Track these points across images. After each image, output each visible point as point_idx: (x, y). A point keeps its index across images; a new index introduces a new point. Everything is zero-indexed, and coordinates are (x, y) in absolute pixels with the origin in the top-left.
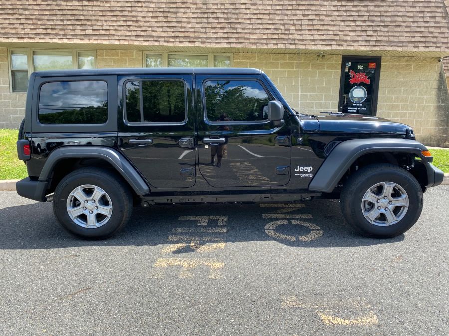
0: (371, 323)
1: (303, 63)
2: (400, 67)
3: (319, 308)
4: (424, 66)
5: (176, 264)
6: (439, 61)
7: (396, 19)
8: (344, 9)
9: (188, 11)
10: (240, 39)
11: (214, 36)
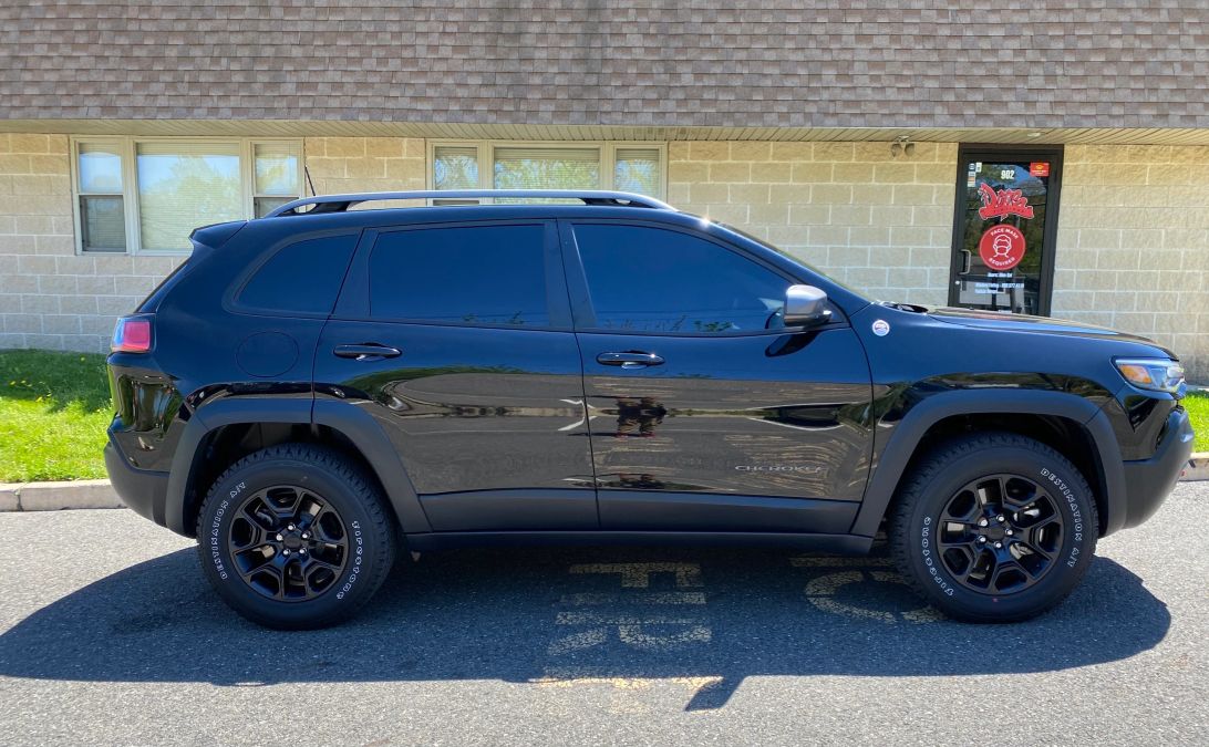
1: (854, 165)
2: (1115, 172)
4: (1180, 168)
7: (1105, 42)
8: (966, 19)
9: (551, 29)
10: (690, 103)
11: (621, 95)
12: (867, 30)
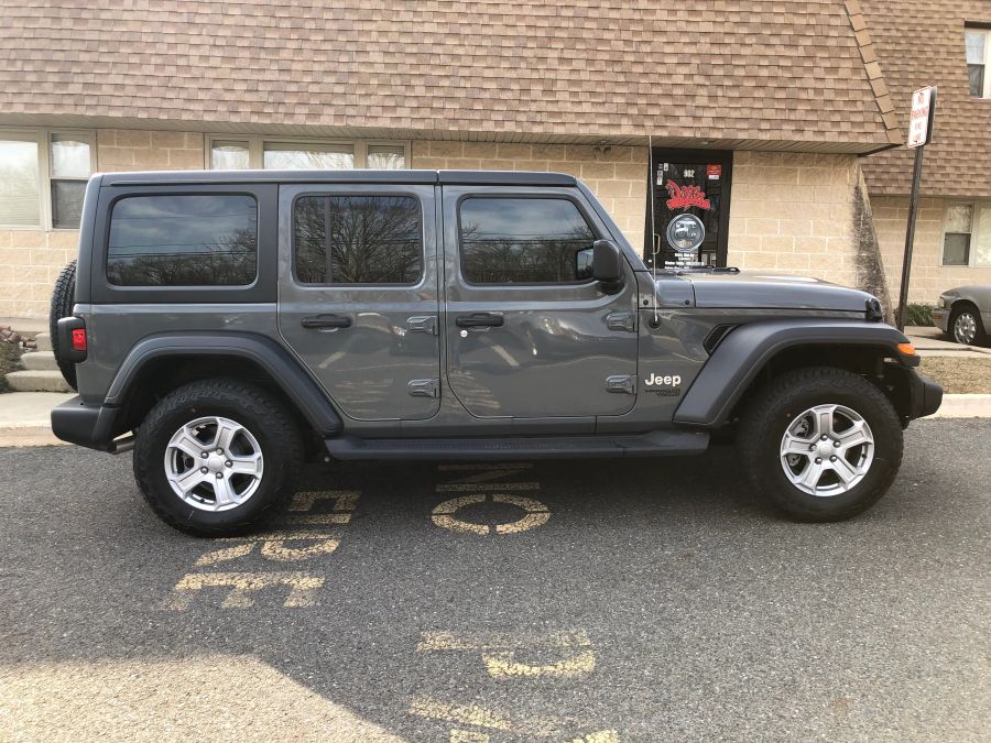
0: (580, 670)
1: (565, 164)
2: (773, 173)
3: (488, 651)
4: (823, 172)
5: (222, 583)
7: (755, 71)
8: (647, 49)
9: (306, 45)
10: (422, 110)
11: (364, 102)
12: (567, 54)
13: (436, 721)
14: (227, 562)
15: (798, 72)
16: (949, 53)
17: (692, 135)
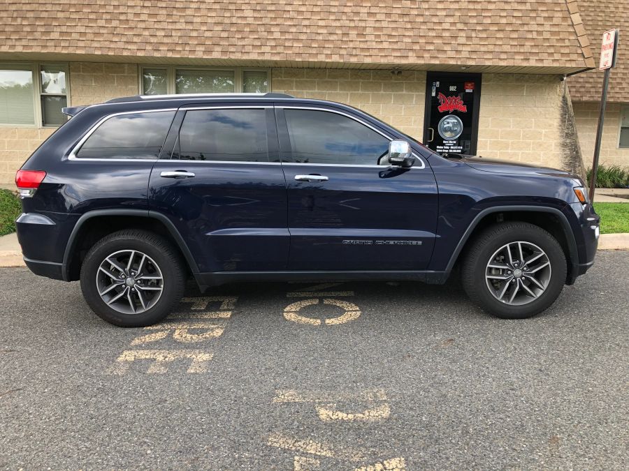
0: (380, 417)
1: (372, 82)
2: (508, 88)
3: (319, 403)
4: (541, 87)
5: (147, 357)
6: (562, 80)
7: (497, 20)
9: (203, 6)
10: (278, 48)
11: (240, 43)
12: (373, 10)
13: (285, 451)
14: (151, 343)
15: (526, 20)
16: (624, 8)
17: (455, 63)
